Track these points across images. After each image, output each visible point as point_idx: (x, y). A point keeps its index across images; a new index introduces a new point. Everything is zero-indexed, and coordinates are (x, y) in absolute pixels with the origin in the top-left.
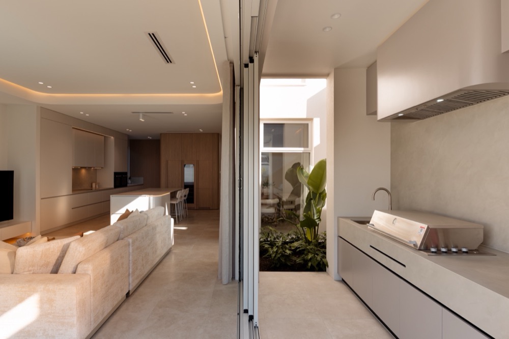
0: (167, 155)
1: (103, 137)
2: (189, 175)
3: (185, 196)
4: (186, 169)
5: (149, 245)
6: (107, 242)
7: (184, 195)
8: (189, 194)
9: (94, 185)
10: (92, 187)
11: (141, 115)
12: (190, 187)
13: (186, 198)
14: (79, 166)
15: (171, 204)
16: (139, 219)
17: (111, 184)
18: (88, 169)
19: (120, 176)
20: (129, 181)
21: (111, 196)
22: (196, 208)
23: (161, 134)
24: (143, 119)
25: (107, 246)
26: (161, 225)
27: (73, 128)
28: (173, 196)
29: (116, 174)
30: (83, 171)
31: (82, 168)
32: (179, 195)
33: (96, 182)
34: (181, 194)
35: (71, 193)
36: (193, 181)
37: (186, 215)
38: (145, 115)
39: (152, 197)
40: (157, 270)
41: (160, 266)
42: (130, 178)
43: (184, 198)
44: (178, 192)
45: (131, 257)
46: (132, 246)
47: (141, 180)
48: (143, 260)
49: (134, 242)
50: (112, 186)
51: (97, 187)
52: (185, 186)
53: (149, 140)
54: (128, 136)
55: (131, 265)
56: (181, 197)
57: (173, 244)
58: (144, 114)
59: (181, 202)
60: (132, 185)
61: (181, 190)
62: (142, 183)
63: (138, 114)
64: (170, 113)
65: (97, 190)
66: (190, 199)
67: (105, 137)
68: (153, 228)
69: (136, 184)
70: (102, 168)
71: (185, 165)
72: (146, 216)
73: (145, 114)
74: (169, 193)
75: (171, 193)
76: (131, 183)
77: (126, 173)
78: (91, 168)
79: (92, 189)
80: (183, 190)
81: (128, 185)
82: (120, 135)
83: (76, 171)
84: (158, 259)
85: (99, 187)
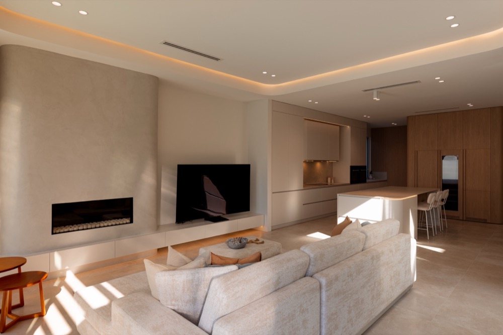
0: (415, 143)
1: (338, 127)
2: (450, 169)
3: (443, 200)
4: (444, 162)
5: (363, 287)
6: (278, 282)
7: (440, 198)
8: (449, 198)
9: (329, 180)
10: (327, 182)
11: (375, 92)
12: (451, 187)
13: (443, 203)
14: (313, 158)
15: (419, 211)
16: (348, 241)
17: (347, 180)
18: (323, 162)
19: (358, 170)
20: (371, 177)
21: (338, 195)
22: (461, 218)
23: (408, 117)
24: (378, 98)
25: (278, 287)
26: (391, 251)
27: (306, 119)
28: (422, 199)
29: (352, 168)
30: (318, 165)
31: (316, 161)
32: (431, 198)
33: (331, 177)
34: (436, 198)
35: (303, 188)
36: (457, 178)
37: (445, 227)
38: (380, 92)
39: (388, 200)
40: (380, 325)
41: (387, 318)
42: (371, 173)
43: (440, 204)
44: (430, 195)
45: (324, 309)
46: (327, 291)
47: (384, 175)
48: (350, 312)
49: (330, 284)
50: (349, 182)
51: (333, 182)
52: (443, 185)
53: (394, 127)
54: (368, 124)
55: (324, 322)
56: (436, 202)
57: (415, 280)
58: (379, 90)
59: (436, 209)
60: (374, 180)
61: (435, 192)
62: (386, 178)
63: (371, 91)
64: (416, 82)
65: (332, 186)
66: (451, 204)
67: (340, 127)
68: (373, 258)
69: (378, 180)
70: (337, 161)
71: (443, 158)
72: (362, 236)
73: (381, 90)
74: (415, 196)
75: (418, 195)
76: (372, 179)
77: (364, 167)
78: (326, 161)
79: (327, 184)
80: (438, 193)
81: (367, 181)
82: (356, 123)
83: (310, 164)
84: (383, 307)
85: (334, 182)
